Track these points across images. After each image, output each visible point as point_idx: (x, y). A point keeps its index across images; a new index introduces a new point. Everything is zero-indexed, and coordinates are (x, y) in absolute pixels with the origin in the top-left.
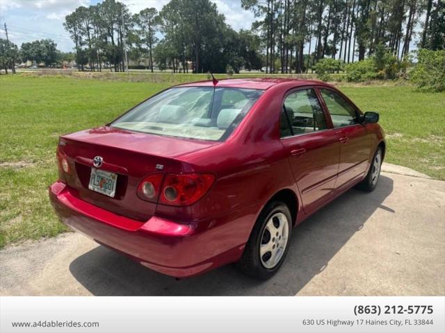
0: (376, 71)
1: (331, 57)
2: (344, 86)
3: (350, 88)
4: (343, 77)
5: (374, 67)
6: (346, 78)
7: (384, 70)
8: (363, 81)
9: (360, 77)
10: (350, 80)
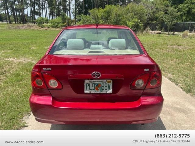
0: (63, 23)
1: (39, 16)
2: (52, 30)
3: (55, 30)
4: (50, 26)
5: (62, 21)
6: (51, 26)
7: (66, 23)
8: (59, 27)
9: (57, 26)
10: (53, 27)
